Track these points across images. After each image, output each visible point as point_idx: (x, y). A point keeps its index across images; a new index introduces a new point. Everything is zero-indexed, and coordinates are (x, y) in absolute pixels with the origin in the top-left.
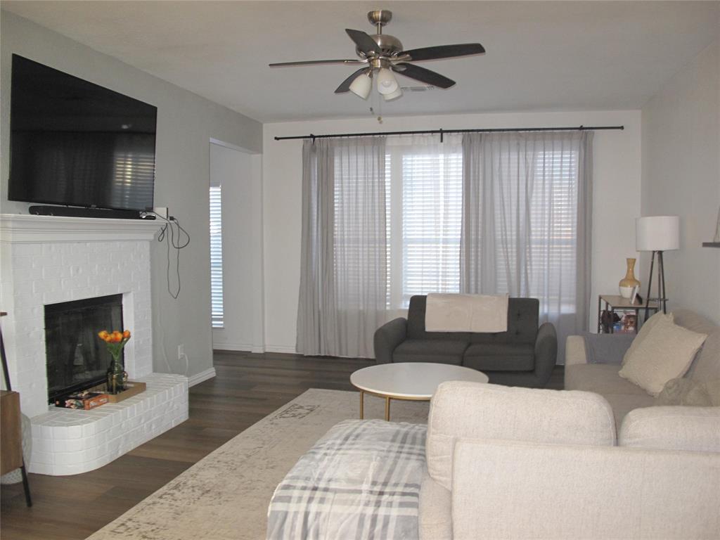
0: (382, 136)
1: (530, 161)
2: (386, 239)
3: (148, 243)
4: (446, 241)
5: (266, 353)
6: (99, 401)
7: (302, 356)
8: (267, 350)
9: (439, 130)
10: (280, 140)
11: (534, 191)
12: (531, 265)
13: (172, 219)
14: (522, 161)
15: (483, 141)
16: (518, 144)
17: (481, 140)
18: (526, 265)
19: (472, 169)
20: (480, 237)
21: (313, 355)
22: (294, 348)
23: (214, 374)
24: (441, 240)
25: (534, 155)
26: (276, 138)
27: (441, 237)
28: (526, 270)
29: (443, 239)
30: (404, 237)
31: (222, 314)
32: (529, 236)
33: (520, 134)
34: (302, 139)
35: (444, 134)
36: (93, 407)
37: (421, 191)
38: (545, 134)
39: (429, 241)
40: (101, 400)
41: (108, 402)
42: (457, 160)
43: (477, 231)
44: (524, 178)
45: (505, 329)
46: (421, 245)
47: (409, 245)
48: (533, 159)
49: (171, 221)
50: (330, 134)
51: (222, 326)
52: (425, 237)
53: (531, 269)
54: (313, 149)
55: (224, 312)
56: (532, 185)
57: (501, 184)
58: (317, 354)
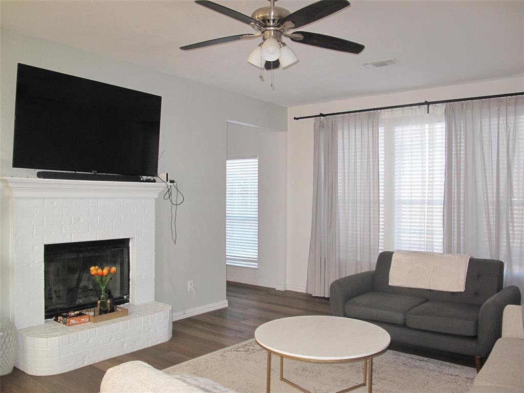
0: (376, 111)
1: (511, 126)
2: (379, 200)
3: (154, 201)
4: (430, 203)
5: (286, 291)
6: (80, 320)
7: (310, 296)
8: (288, 289)
9: (424, 102)
10: (299, 120)
11: (516, 154)
12: (513, 226)
13: (172, 182)
14: (502, 126)
15: (464, 110)
16: (499, 110)
17: (462, 109)
18: (507, 226)
19: (454, 137)
20: (462, 199)
21: (319, 296)
22: (305, 289)
23: (227, 306)
24: (426, 202)
25: (515, 120)
26: (295, 118)
27: (426, 198)
28: (508, 231)
29: (428, 200)
30: (396, 199)
31: (257, 257)
32: (511, 198)
33: (500, 99)
34: (313, 118)
35: (430, 106)
36: (73, 324)
37: (410, 154)
38: (517, 98)
39: (416, 202)
40: (82, 320)
41: (89, 321)
42: (440, 128)
43: (459, 193)
44: (505, 142)
45: (461, 289)
46: (409, 206)
47: (403, 206)
48: (515, 123)
49: (171, 184)
50: (335, 112)
51: (256, 267)
52: (413, 198)
53: (513, 230)
54: (322, 126)
55: (258, 256)
56: (514, 148)
57: (482, 149)
58: (322, 296)
